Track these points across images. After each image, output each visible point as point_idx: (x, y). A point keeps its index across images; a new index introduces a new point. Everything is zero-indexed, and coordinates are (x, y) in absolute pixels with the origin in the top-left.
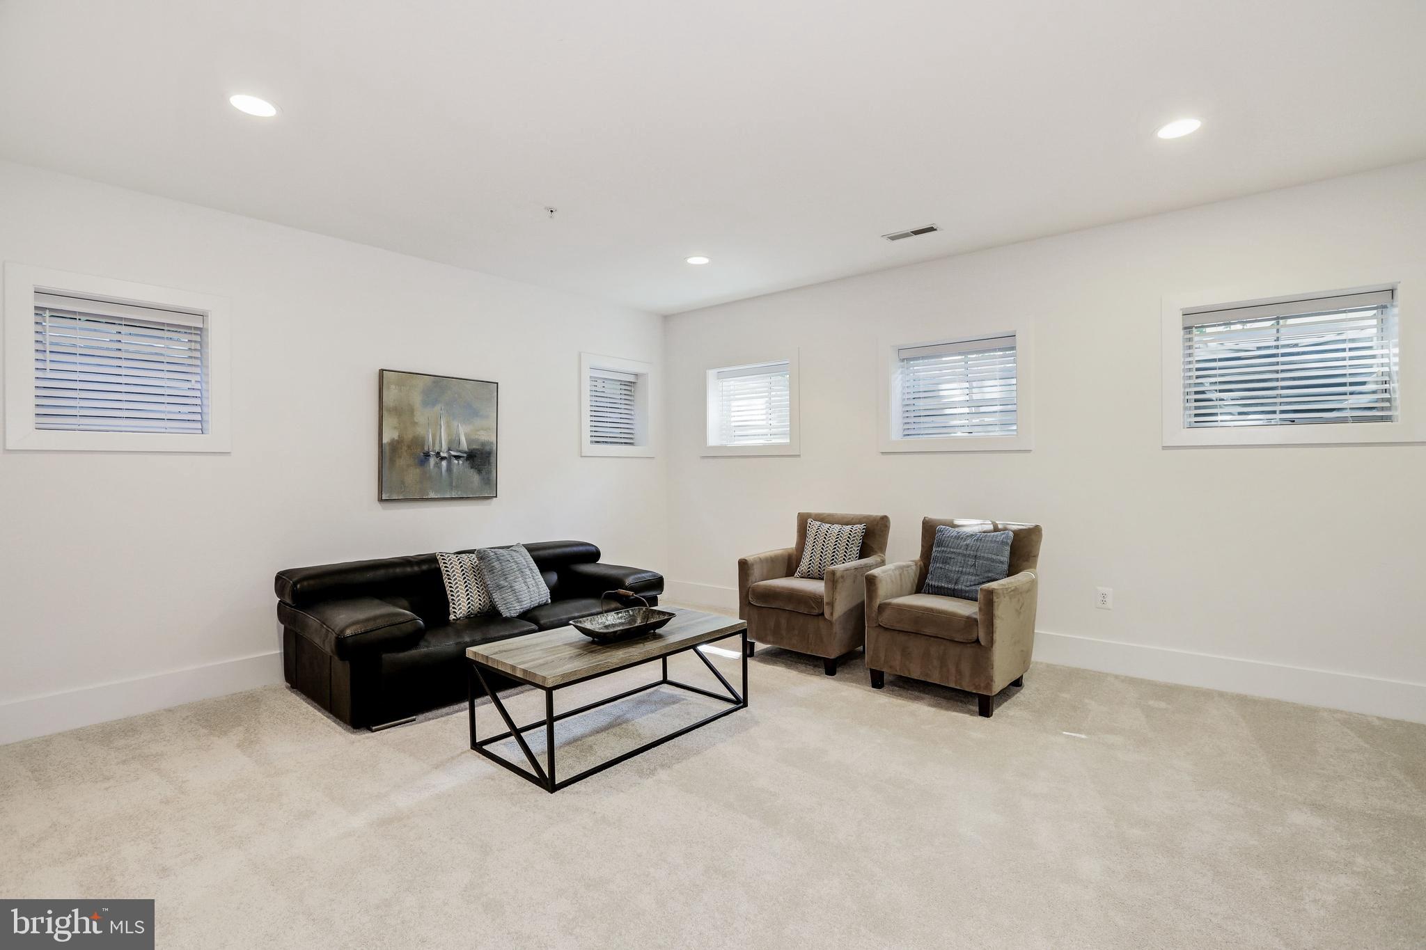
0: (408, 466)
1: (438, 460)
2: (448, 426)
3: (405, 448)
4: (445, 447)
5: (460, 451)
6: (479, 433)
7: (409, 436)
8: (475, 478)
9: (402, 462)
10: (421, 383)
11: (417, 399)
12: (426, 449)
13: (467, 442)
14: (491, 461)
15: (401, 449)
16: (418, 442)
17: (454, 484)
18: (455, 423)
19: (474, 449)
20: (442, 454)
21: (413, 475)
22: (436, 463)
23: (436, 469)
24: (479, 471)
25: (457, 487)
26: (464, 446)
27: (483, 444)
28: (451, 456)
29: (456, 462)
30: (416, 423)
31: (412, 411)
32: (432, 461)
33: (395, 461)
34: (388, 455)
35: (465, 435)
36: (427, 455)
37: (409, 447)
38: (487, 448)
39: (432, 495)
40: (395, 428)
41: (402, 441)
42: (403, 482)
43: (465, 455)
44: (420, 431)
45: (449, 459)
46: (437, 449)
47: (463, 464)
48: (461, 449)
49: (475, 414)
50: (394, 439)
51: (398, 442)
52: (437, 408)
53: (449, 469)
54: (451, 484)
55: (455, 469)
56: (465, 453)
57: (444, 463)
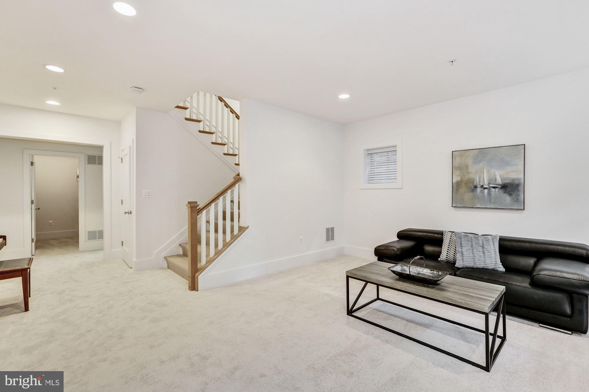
0: (466, 192)
1: (482, 189)
2: (488, 172)
3: (463, 184)
4: (486, 182)
5: (496, 184)
6: (509, 174)
7: (466, 178)
8: (507, 199)
9: (463, 190)
10: (472, 153)
11: (470, 161)
12: (475, 184)
13: (501, 179)
14: (520, 189)
15: (462, 184)
16: (471, 181)
17: (492, 201)
18: (493, 171)
19: (506, 183)
20: (485, 186)
21: (468, 196)
22: (481, 191)
23: (481, 194)
24: (510, 195)
25: (494, 203)
26: (499, 181)
27: (513, 180)
28: (490, 187)
29: (494, 190)
30: (470, 172)
31: (467, 167)
32: (479, 190)
33: (459, 190)
34: (456, 187)
35: (500, 176)
36: (476, 187)
37: (466, 184)
38: (517, 182)
39: (479, 206)
40: (459, 175)
41: (462, 181)
42: (463, 199)
43: (500, 186)
44: (472, 176)
45: (489, 189)
46: (482, 184)
47: (498, 191)
48: (497, 183)
49: (507, 164)
50: (458, 180)
51: (460, 182)
52: (482, 164)
53: (489, 194)
54: (490, 201)
55: (493, 194)
56: (500, 185)
57: (486, 191)
